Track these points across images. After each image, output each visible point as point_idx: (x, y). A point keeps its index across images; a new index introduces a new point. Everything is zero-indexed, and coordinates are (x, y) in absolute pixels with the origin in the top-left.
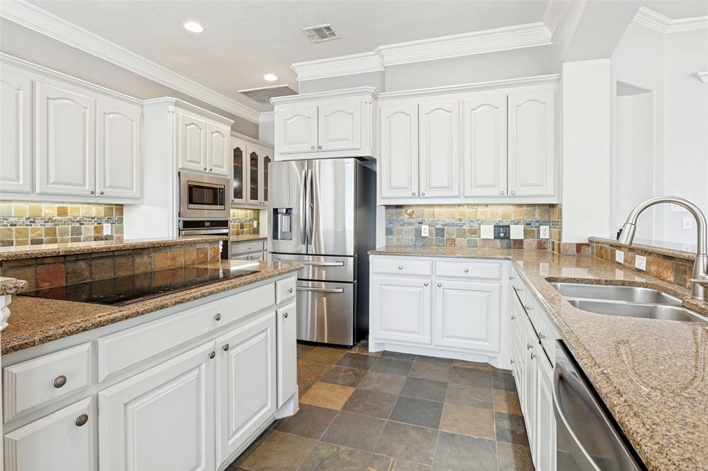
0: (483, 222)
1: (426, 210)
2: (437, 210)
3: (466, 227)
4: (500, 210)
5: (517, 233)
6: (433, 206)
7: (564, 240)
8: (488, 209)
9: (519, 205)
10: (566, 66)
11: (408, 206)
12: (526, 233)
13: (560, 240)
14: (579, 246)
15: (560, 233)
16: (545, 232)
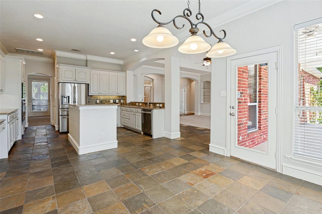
0: (111, 99)
1: (98, 96)
2: (101, 97)
3: (107, 100)
4: (114, 97)
5: (117, 101)
6: (100, 96)
7: (127, 102)
8: (112, 96)
9: (118, 96)
10: (127, 71)
11: (94, 96)
12: (119, 101)
13: (126, 102)
14: (129, 103)
15: (126, 101)
16: (122, 101)
